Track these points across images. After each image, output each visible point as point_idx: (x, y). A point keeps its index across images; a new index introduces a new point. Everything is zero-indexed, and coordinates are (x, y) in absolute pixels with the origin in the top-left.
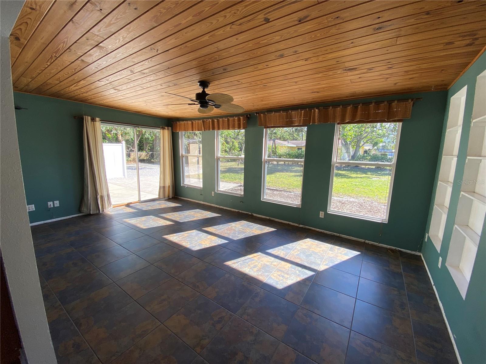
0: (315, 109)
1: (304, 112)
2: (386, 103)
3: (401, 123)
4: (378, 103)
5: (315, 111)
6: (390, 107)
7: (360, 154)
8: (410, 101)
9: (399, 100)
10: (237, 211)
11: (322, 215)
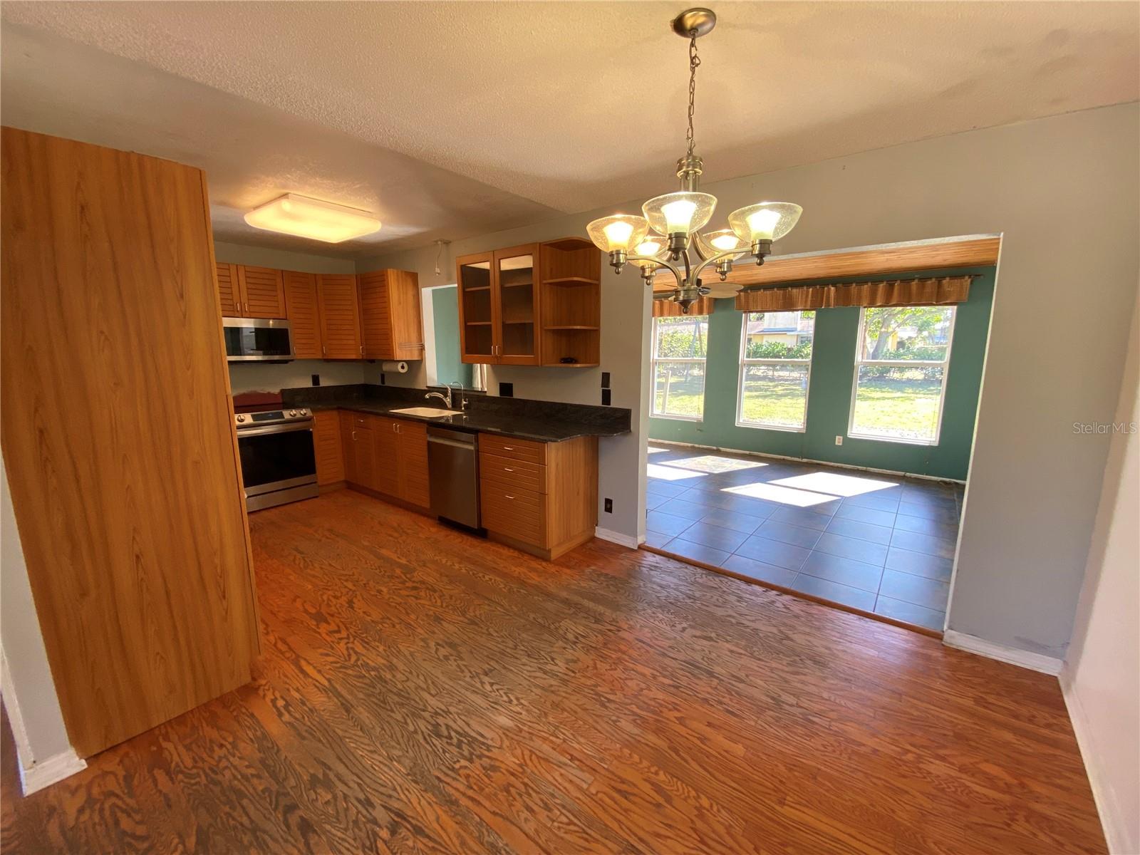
0: (830, 286)
1: (812, 291)
2: (934, 280)
3: (955, 307)
4: (923, 280)
5: (829, 289)
6: (940, 285)
7: (888, 350)
8: (967, 277)
9: (953, 277)
10: (690, 445)
11: (839, 441)
